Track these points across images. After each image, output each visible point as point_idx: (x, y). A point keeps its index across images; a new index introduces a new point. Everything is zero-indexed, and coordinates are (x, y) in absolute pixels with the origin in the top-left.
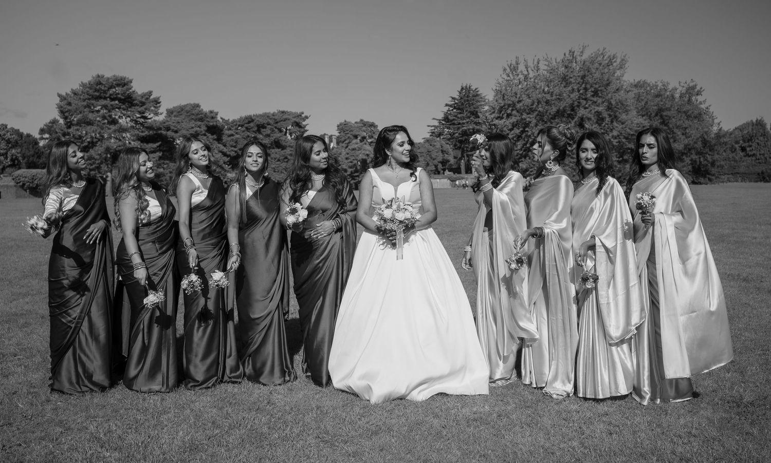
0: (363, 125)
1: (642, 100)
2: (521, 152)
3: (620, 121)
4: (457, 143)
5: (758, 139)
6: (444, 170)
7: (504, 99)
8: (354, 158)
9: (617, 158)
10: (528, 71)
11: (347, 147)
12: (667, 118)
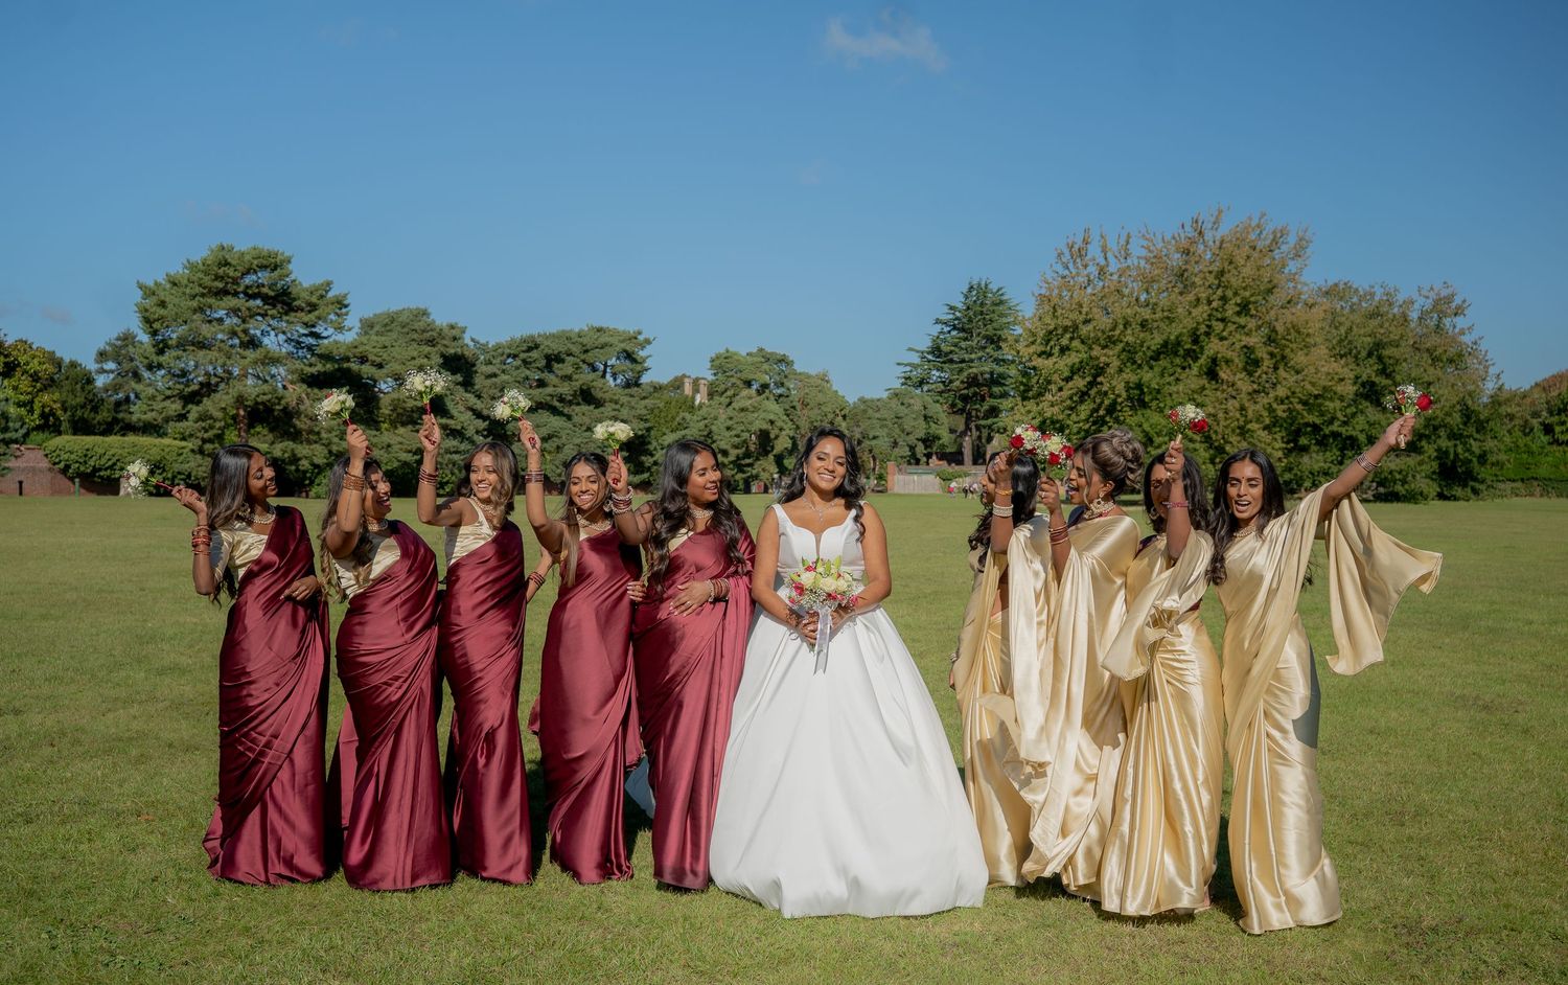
0: (763, 360)
1: (1341, 324)
2: (1087, 426)
3: (1293, 368)
4: (957, 401)
6: (929, 456)
7: (1054, 316)
8: (743, 428)
9: (1283, 442)
10: (1106, 259)
11: (730, 404)
12: (1391, 361)
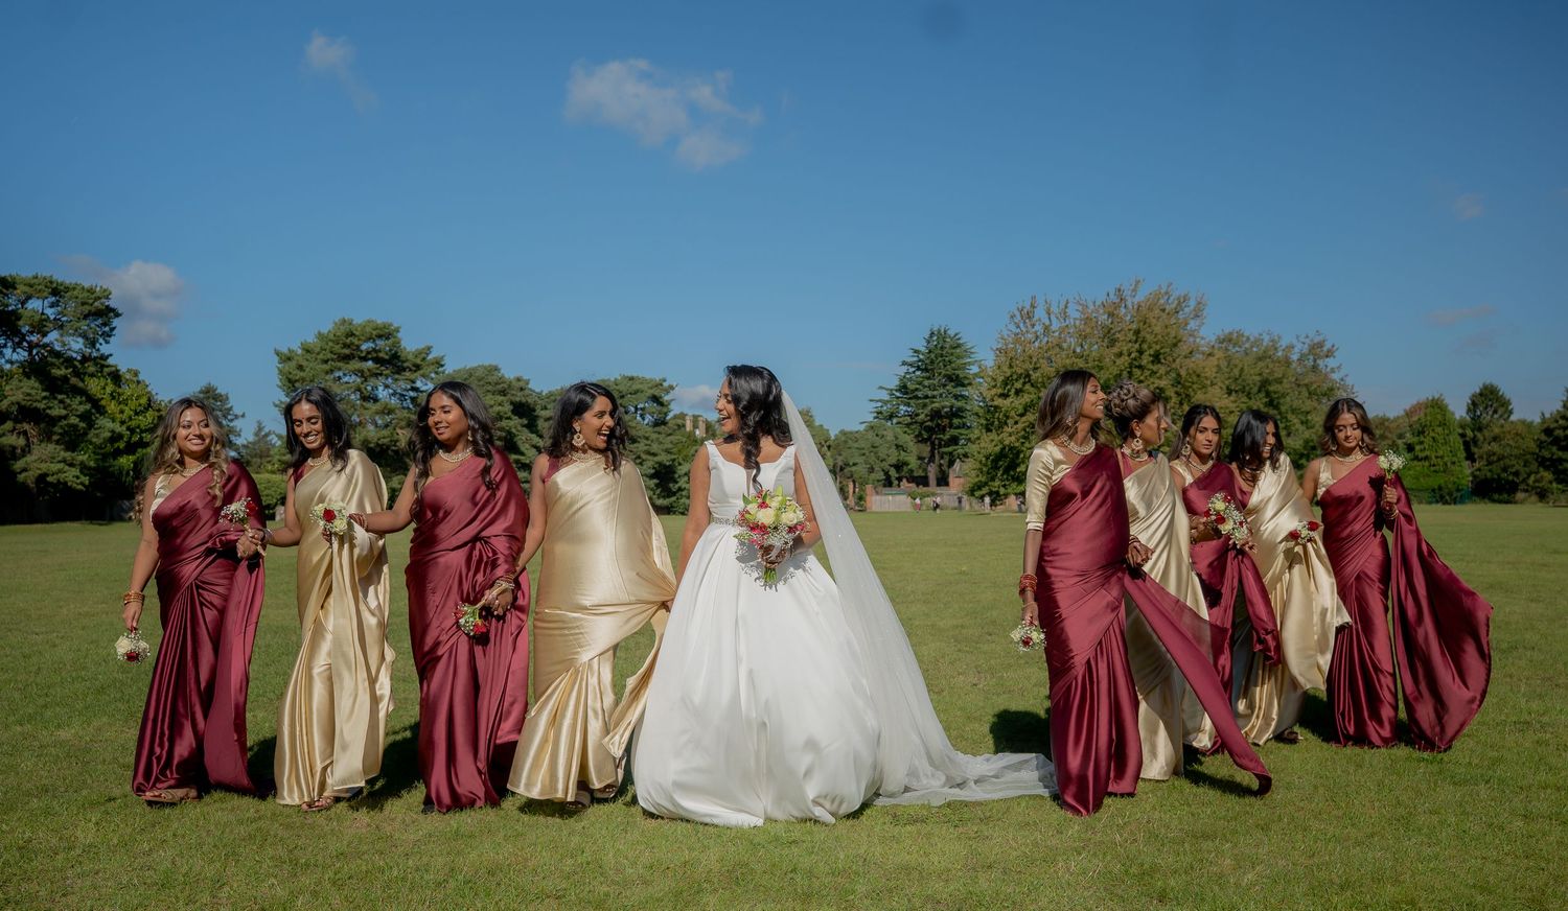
1: (1236, 366)
4: (923, 432)
5: (1433, 430)
6: (899, 479)
7: (1011, 366)
10: (1049, 319)
12: (1276, 395)
